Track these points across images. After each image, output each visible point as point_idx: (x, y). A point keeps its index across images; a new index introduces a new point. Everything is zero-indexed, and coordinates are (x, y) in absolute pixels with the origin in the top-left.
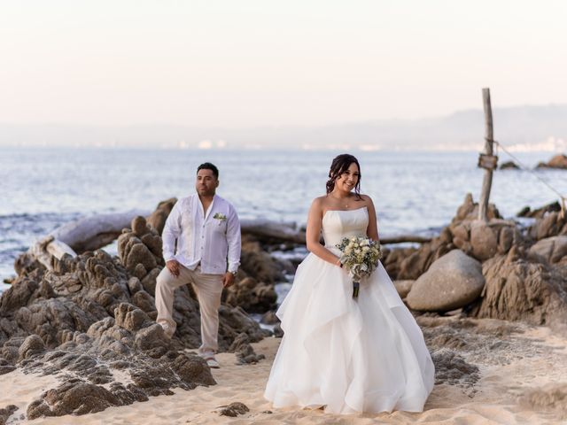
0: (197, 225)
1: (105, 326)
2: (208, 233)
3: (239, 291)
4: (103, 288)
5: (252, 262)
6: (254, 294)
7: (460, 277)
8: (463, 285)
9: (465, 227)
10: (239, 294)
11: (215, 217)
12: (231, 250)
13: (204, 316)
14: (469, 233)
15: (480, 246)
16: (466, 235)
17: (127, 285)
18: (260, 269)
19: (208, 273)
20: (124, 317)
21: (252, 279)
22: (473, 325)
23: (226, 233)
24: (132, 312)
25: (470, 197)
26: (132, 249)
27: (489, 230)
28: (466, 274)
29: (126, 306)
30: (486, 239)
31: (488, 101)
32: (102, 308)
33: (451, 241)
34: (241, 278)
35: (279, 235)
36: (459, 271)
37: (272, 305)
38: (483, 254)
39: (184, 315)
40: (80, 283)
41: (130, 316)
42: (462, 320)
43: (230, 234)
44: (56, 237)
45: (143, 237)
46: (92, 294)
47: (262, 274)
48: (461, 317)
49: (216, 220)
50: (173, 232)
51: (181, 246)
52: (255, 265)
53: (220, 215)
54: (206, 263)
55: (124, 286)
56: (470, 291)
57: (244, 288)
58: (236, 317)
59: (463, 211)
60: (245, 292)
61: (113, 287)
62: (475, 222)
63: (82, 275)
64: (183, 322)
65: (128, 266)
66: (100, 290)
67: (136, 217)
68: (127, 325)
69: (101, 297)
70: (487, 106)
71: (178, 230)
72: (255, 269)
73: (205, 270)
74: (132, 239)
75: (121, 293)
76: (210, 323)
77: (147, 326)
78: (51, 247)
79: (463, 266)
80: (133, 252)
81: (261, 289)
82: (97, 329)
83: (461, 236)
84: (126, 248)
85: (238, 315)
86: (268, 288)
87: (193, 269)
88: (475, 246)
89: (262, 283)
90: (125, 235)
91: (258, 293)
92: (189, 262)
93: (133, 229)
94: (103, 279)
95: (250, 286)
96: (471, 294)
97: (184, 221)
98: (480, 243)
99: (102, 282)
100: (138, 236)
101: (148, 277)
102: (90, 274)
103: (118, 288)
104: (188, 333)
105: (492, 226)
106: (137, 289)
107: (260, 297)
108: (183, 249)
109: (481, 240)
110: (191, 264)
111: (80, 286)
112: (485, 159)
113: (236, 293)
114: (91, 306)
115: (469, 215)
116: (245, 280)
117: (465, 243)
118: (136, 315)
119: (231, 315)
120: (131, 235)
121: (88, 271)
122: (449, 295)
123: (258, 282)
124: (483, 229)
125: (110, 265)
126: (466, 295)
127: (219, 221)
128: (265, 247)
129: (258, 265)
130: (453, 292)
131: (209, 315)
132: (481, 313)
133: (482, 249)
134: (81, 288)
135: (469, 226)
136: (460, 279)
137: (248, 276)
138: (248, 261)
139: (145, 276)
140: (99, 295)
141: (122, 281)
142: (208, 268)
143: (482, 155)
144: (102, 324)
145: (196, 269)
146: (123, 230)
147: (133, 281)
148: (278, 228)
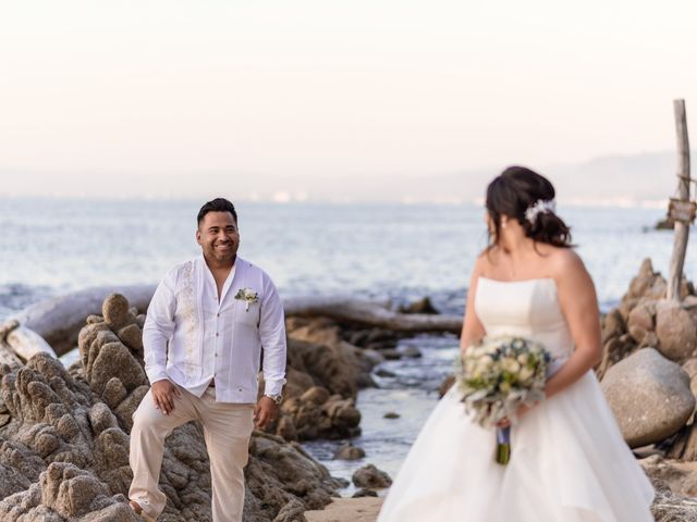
0: (206, 314)
1: (23, 505)
2: (227, 326)
3: (301, 409)
4: (42, 424)
5: (323, 361)
6: (325, 413)
7: (655, 393)
8: (661, 407)
9: (647, 309)
10: (299, 415)
11: (238, 297)
12: (267, 355)
13: (218, 482)
14: (654, 318)
15: (671, 338)
16: (649, 322)
17: (88, 418)
18: (335, 372)
19: (229, 401)
20: (56, 491)
21: (322, 389)
22: (679, 474)
23: (258, 326)
24: (71, 481)
25: (648, 264)
26: (101, 352)
27: (683, 314)
28: (664, 389)
29: (61, 469)
30: (680, 328)
31: (682, 119)
32: (39, 459)
33: (625, 331)
34: (306, 388)
35: (367, 318)
36: (654, 383)
37: (352, 430)
38: (675, 350)
39: (192, 467)
40: (7, 412)
41: (67, 488)
42: (661, 466)
43: (266, 327)
44: (23, 322)
45: (122, 331)
46: (24, 434)
47: (338, 380)
48: (659, 461)
49: (240, 301)
50: (161, 328)
51: (176, 352)
52: (328, 365)
53: (248, 292)
54: (225, 382)
55: (81, 419)
56: (672, 417)
57: (309, 403)
58: (289, 460)
59: (639, 285)
60: (311, 410)
61: (62, 420)
62: (662, 302)
63: (10, 396)
64: (189, 480)
65: (93, 381)
66: (37, 426)
67: (111, 296)
68: (60, 505)
69: (39, 439)
70: (680, 126)
71: (171, 324)
72: (328, 371)
73: (224, 395)
74: (101, 334)
75: (76, 432)
76: (229, 492)
77: (98, 508)
78: (14, 338)
79: (660, 376)
80: (103, 357)
81: (335, 405)
82: (9, 510)
83: (641, 324)
84: (91, 350)
85: (293, 457)
86: (346, 404)
87: (199, 394)
88: (662, 339)
89: (337, 396)
90: (90, 327)
91: (331, 412)
92: (194, 382)
93: (105, 316)
94: (44, 405)
95: (319, 401)
96: (674, 422)
97: (181, 309)
98: (670, 334)
99: (42, 413)
100: (113, 329)
101: (128, 401)
102: (22, 397)
103: (68, 423)
104: (196, 501)
105: (688, 309)
106: (105, 424)
107: (333, 418)
108: (181, 358)
109: (672, 330)
110: (197, 384)
111: (8, 416)
112: (679, 206)
113: (296, 412)
114: (18, 457)
115: (648, 291)
116: (311, 392)
117: (647, 334)
118: (79, 487)
119: (280, 457)
120: (102, 328)
121: (18, 392)
122: (638, 423)
123: (332, 393)
124: (675, 312)
125: (58, 382)
126: (665, 423)
127: (245, 304)
128: (347, 333)
129: (333, 365)
130: (644, 418)
131: (227, 479)
132: (689, 452)
133: (673, 344)
134: (9, 421)
135: (654, 307)
136: (655, 397)
137: (317, 384)
138: (318, 359)
139: (124, 398)
140: (35, 433)
141: (80, 410)
142: (228, 391)
143: (673, 200)
144: (19, 500)
145: (205, 394)
146: (88, 319)
147: (99, 410)
148: (364, 308)
